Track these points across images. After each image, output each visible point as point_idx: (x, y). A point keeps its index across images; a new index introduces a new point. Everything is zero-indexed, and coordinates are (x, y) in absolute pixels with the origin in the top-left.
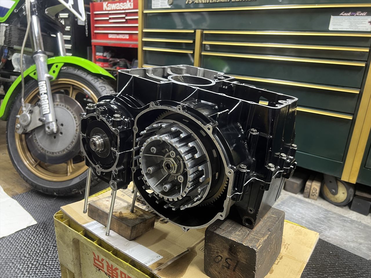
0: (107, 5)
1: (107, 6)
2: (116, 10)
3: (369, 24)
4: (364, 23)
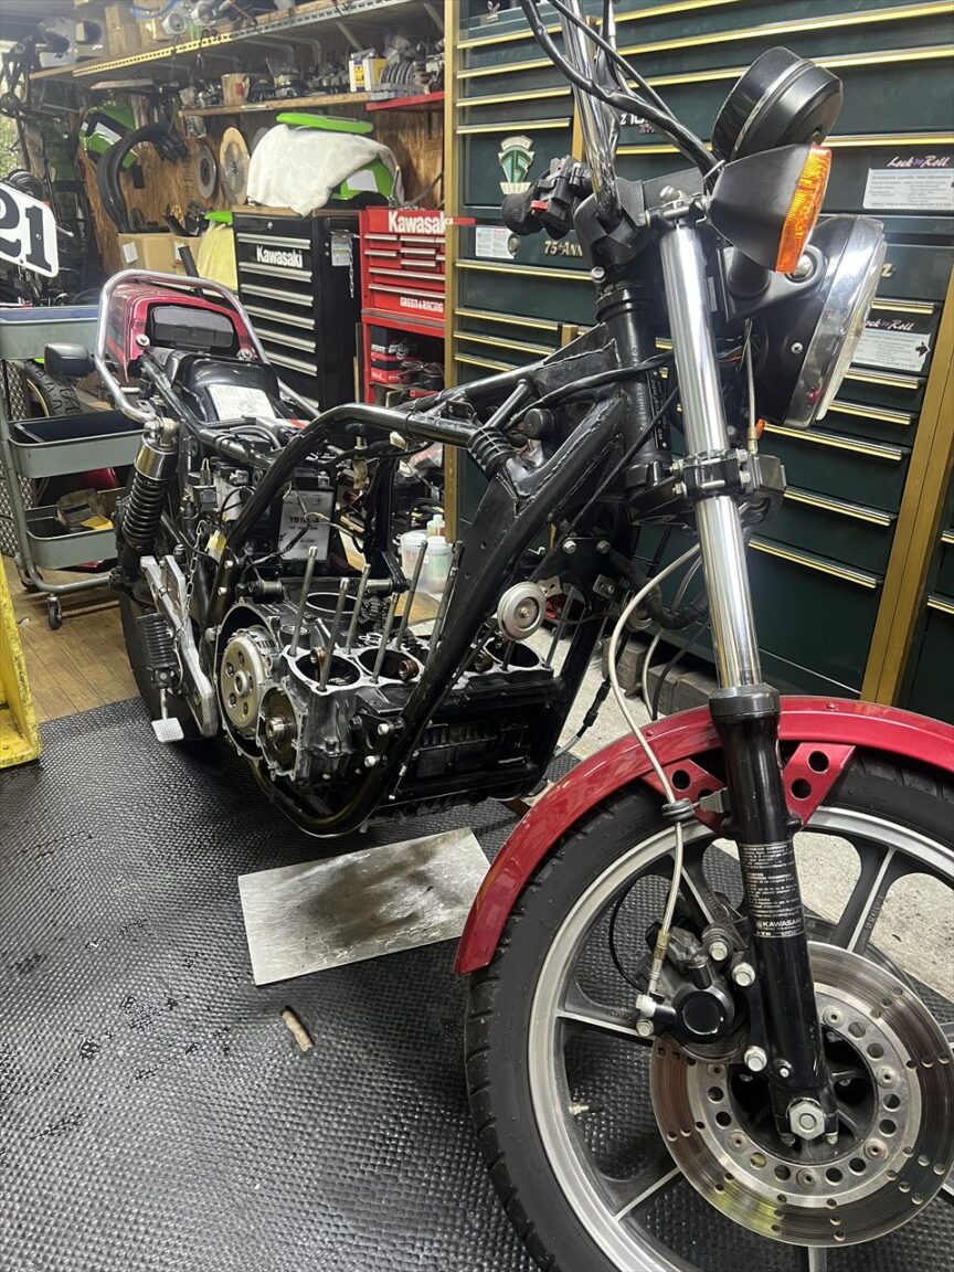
0: (396, 220)
1: (398, 223)
2: (416, 235)
3: (918, 353)
4: (906, 348)
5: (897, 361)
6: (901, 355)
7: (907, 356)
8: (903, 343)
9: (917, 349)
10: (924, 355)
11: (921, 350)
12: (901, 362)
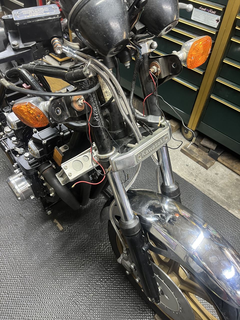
3: (217, 22)
4: (213, 19)
5: (210, 23)
6: (211, 21)
7: (213, 22)
8: (212, 17)
9: (216, 20)
10: (218, 23)
11: (218, 21)
12: (211, 24)
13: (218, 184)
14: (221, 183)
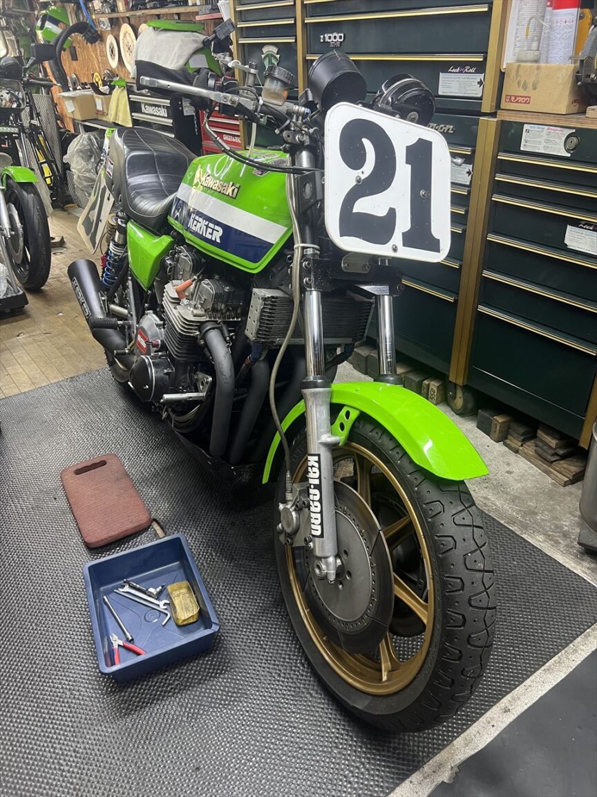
3: (468, 174)
4: (462, 172)
6: (460, 176)
7: (463, 176)
10: (470, 176)
12: (460, 179)
13: (508, 490)
14: (516, 487)
